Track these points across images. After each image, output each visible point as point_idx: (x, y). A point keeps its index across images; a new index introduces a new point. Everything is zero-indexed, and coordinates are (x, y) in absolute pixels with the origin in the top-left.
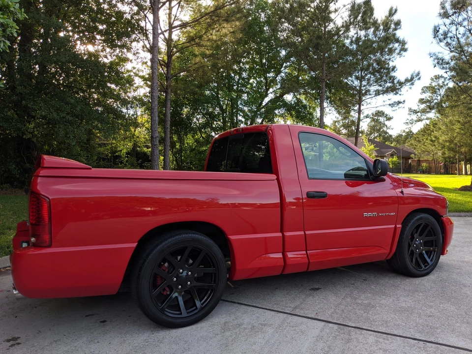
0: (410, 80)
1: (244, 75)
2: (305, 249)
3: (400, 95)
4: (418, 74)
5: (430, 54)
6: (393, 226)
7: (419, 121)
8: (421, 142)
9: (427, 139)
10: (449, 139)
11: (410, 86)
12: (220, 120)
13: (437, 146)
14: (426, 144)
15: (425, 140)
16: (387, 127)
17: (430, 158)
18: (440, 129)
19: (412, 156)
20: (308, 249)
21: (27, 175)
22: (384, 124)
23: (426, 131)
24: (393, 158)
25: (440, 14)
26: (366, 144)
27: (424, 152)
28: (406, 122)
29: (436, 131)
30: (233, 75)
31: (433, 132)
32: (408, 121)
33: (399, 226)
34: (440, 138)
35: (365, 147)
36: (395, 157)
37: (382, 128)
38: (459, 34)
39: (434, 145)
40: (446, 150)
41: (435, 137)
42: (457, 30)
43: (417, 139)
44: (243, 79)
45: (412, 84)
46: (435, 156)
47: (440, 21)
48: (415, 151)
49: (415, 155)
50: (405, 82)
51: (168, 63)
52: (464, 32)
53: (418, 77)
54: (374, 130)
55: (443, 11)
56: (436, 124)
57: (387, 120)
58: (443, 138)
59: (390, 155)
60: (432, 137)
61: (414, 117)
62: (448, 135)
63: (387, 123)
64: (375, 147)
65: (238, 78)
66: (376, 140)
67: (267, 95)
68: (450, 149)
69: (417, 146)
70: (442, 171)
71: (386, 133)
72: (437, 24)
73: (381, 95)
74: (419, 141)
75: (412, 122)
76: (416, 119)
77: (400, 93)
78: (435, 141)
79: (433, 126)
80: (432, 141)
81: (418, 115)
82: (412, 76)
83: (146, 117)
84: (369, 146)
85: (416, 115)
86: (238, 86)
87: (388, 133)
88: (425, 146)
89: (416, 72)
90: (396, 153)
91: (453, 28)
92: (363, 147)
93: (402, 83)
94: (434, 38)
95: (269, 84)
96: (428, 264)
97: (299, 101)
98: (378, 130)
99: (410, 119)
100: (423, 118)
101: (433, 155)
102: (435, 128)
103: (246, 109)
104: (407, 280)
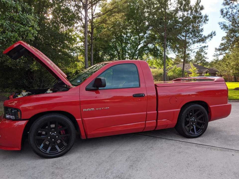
0: (211, 36)
1: (129, 35)
3: (206, 43)
4: (215, 32)
5: (219, 23)
7: (220, 55)
8: (221, 65)
9: (224, 64)
10: (235, 64)
11: (210, 39)
12: (117, 57)
13: (229, 67)
14: (224, 66)
15: (223, 64)
16: (205, 58)
17: (226, 74)
18: (231, 59)
19: (217, 73)
21: (31, 85)
22: (204, 56)
23: (224, 60)
24: (207, 74)
25: (224, 3)
26: (192, 67)
27: (223, 70)
28: (214, 55)
29: (229, 60)
30: (123, 35)
31: (227, 60)
32: (215, 55)
34: (231, 63)
35: (191, 68)
36: (208, 73)
37: (203, 58)
38: (234, 13)
39: (228, 67)
40: (234, 69)
41: (228, 63)
42: (232, 11)
43: (219, 64)
44: (128, 37)
45: (212, 38)
46: (229, 72)
47: (223, 7)
48: (218, 70)
49: (218, 72)
50: (208, 37)
51: (92, 32)
52: (236, 12)
53: (214, 34)
54: (198, 59)
55: (225, 2)
56: (229, 56)
57: (205, 54)
58: (233, 63)
59: (205, 72)
60: (227, 63)
61: (218, 53)
62: (235, 62)
63: (205, 55)
64: (197, 68)
65: (126, 36)
66: (198, 65)
67: (139, 44)
68: (236, 69)
69: (219, 67)
70: (233, 80)
71: (205, 61)
72: (222, 8)
73: (196, 43)
74: (220, 65)
75: (217, 55)
76: (219, 54)
77: (205, 42)
78: (228, 65)
79: (227, 57)
80: (226, 65)
81: (220, 52)
82: (211, 33)
83: (82, 57)
84: (193, 68)
85: (219, 52)
86: (126, 40)
87: (206, 61)
88: (224, 67)
89: (214, 31)
90: (209, 72)
91: (230, 10)
92: (190, 69)
93: (206, 37)
94: (222, 15)
95: (141, 39)
97: (155, 47)
98: (201, 60)
99: (216, 53)
100: (223, 53)
101: (228, 72)
102: (228, 58)
103: (129, 51)
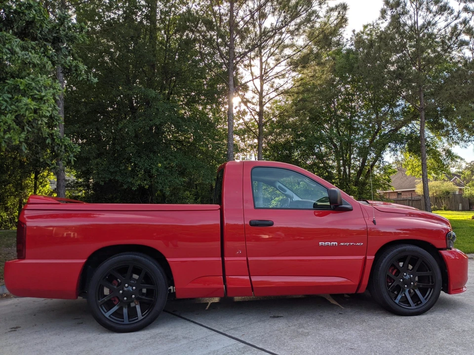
2: (248, 274)
6: (362, 257)
20: (251, 275)
33: (371, 258)
96: (421, 302)
104: (388, 318)
